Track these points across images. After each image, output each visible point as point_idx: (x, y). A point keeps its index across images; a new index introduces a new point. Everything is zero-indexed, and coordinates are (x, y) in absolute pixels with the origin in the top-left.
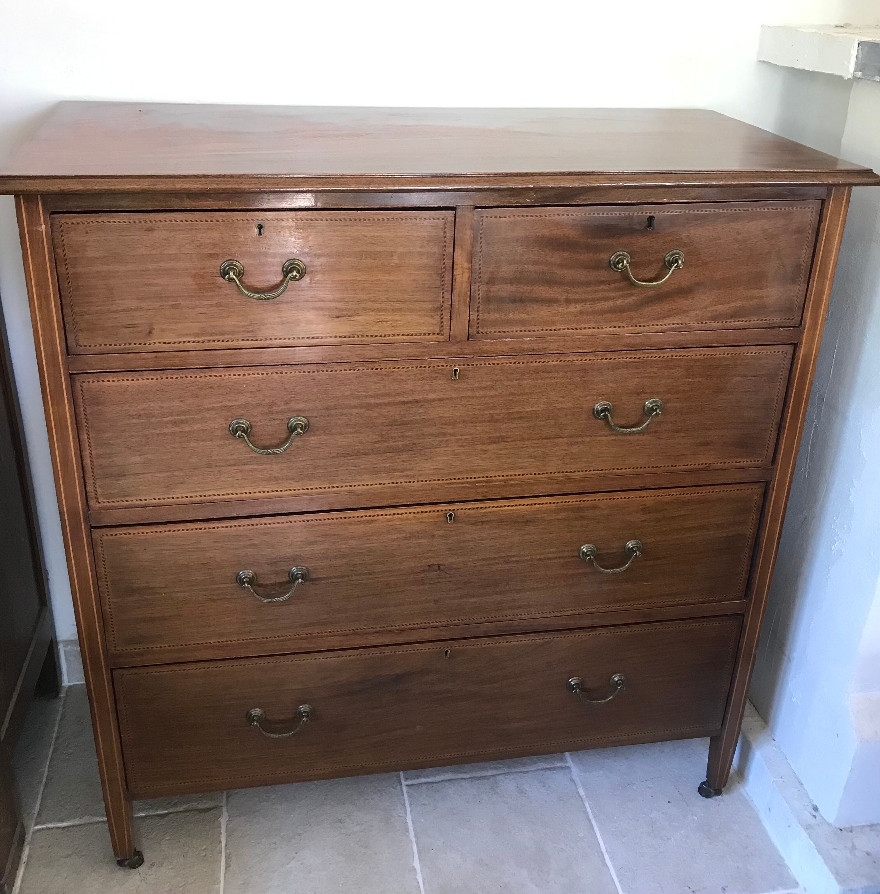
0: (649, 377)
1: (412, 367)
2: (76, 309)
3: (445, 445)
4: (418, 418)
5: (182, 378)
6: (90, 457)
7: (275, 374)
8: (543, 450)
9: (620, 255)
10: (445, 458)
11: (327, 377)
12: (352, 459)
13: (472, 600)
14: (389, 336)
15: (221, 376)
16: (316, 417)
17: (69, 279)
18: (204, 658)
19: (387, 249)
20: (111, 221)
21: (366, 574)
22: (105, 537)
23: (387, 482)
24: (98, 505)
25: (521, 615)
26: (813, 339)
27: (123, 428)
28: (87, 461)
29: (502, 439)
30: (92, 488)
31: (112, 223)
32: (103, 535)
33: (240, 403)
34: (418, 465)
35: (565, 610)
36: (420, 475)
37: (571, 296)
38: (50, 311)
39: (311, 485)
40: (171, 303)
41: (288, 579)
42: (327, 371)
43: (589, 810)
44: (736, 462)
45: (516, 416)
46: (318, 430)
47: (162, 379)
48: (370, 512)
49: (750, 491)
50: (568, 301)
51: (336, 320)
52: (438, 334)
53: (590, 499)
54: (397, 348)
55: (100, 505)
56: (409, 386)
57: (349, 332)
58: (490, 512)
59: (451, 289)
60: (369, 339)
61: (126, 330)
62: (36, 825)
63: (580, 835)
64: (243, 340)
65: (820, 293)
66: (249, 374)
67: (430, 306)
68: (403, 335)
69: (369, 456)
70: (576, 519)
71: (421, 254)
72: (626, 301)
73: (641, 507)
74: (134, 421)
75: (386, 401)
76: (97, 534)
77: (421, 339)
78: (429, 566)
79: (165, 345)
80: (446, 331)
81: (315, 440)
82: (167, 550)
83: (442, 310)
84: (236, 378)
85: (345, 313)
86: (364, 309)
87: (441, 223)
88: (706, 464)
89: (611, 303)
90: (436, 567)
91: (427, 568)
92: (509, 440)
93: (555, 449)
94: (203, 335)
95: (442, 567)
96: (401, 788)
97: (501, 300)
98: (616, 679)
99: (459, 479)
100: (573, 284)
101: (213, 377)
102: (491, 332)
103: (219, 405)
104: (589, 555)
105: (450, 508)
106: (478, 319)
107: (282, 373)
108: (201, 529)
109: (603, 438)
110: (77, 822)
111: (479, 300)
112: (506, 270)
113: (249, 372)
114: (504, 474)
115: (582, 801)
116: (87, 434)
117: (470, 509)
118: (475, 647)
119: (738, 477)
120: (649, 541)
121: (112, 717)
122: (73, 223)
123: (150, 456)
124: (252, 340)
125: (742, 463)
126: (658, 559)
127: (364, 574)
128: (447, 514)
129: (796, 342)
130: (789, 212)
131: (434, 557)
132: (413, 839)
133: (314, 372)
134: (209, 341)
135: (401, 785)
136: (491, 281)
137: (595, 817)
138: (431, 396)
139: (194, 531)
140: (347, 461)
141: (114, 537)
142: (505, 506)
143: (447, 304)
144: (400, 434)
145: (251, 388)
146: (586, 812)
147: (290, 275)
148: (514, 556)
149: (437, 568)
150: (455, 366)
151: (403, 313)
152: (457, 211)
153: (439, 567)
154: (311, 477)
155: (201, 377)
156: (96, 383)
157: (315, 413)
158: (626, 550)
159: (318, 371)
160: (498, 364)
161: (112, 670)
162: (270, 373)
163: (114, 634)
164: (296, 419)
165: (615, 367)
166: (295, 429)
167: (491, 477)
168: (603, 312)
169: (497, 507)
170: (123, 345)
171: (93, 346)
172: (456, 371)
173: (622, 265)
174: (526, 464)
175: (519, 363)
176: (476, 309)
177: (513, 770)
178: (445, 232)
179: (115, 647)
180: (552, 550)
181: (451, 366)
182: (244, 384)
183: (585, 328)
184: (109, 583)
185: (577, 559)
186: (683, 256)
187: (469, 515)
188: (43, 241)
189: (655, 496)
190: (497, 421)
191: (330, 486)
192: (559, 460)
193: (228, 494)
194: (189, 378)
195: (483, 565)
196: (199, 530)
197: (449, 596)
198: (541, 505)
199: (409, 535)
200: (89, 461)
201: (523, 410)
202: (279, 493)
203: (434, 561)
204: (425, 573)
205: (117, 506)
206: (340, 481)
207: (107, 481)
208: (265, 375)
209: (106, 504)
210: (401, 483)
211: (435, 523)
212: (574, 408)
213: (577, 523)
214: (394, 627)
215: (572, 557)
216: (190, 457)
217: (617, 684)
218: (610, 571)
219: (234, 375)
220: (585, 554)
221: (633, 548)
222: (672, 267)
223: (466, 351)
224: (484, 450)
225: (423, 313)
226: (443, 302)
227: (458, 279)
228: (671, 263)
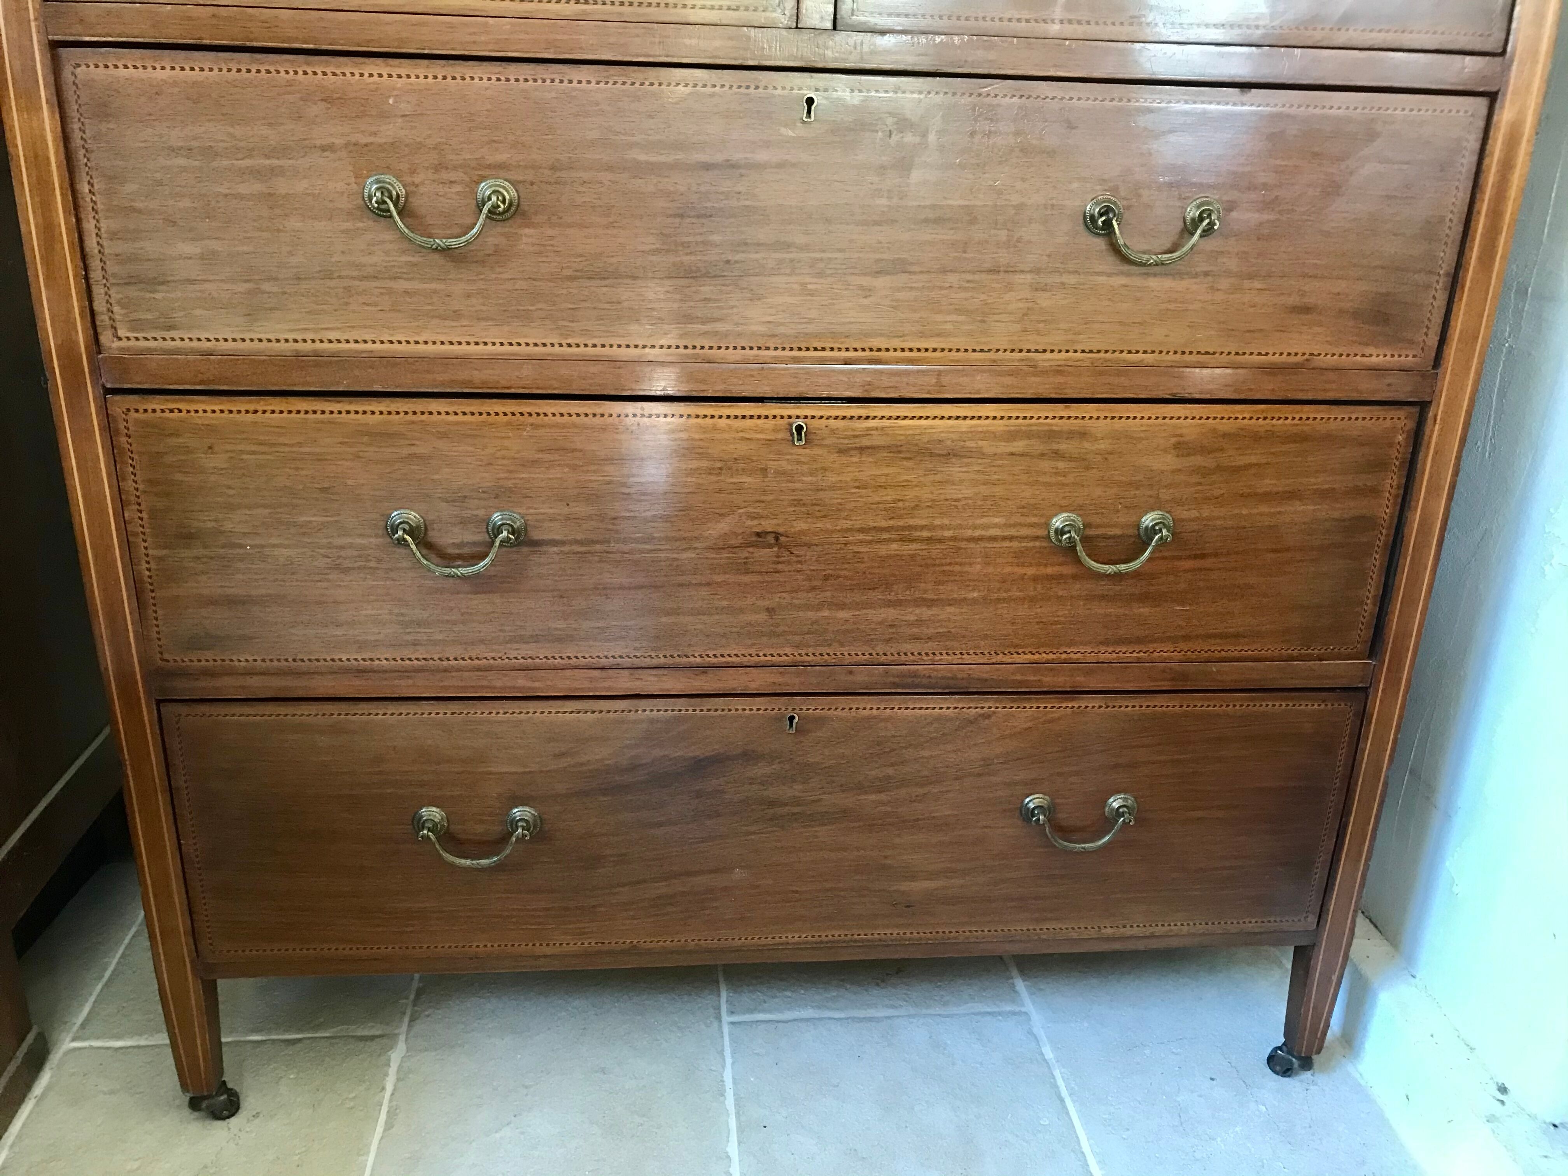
1: (723, 86)
3: (788, 271)
4: (734, 203)
5: (268, 72)
6: (96, 234)
7: (449, 79)
8: (983, 297)
10: (789, 300)
11: (553, 94)
12: (606, 286)
13: (842, 614)
15: (345, 73)
16: (532, 184)
18: (331, 693)
21: (637, 540)
22: (133, 414)
23: (674, 343)
24: (116, 344)
25: (934, 654)
26: (1529, 84)
27: (158, 176)
28: (91, 243)
29: (899, 266)
30: (104, 304)
32: (128, 410)
33: (384, 141)
34: (735, 310)
35: (1020, 651)
36: (740, 334)
39: (525, 337)
41: (486, 534)
42: (555, 82)
43: (1061, 1083)
44: (1363, 355)
45: (929, 214)
46: (536, 213)
47: (229, 70)
49: (1388, 423)
53: (1073, 414)
54: (690, 35)
55: (124, 343)
56: (717, 128)
58: (876, 427)
63: (1042, 1122)
66: (400, 76)
69: (639, 283)
70: (1045, 456)
73: (1174, 440)
74: (179, 161)
75: (670, 159)
76: (117, 406)
78: (758, 534)
81: (531, 236)
82: (253, 453)
84: (374, 83)
88: (1304, 354)
90: (771, 539)
91: (754, 538)
92: (916, 268)
93: (1007, 297)
95: (782, 539)
96: (720, 1026)
98: (1116, 805)
99: (815, 348)
101: (329, 73)
103: (344, 140)
104: (1069, 536)
105: (798, 412)
107: (465, 79)
108: (315, 412)
109: (1102, 279)
113: (400, 71)
114: (906, 345)
115: (1049, 1068)
116: (89, 182)
117: (836, 418)
118: (844, 714)
119: (1368, 387)
120: (1185, 515)
121: (162, 800)
123: (214, 245)
125: (1374, 359)
126: (1203, 556)
127: (633, 541)
128: (791, 425)
129: (1494, 89)
131: (767, 517)
132: (732, 1108)
133: (528, 80)
135: (720, 1020)
137: (1070, 1095)
138: (761, 156)
139: (302, 415)
140: (594, 289)
141: (150, 415)
142: (906, 418)
144: (699, 238)
145: (405, 107)
146: (1055, 1086)
148: (923, 528)
149: (773, 541)
150: (809, 90)
153: (776, 538)
154: (525, 317)
155: (305, 73)
156: (102, 69)
157: (533, 176)
158: (1142, 532)
159: (535, 80)
161: (159, 702)
162: (441, 77)
163: (157, 626)
164: (491, 182)
167: (879, 350)
169: (890, 418)
172: (809, 100)
174: (949, 326)
179: (161, 653)
180: (997, 520)
181: (800, 88)
182: (389, 97)
184: (144, 515)
185: (1044, 544)
187: (833, 431)
189: (1201, 418)
191: (564, 342)
192: (1013, 322)
193: (365, 342)
194: (283, 73)
195: (861, 541)
196: (311, 416)
197: (796, 602)
198: (975, 422)
199: (719, 465)
200: (95, 245)
201: (944, 203)
202: (464, 347)
203: (768, 525)
204: (751, 549)
205: (155, 350)
206: (585, 332)
207: (133, 292)
208: (430, 79)
209: (132, 343)
210: (702, 348)
211: (769, 442)
212: (1045, 206)
213: (1046, 465)
214: (692, 659)
215: (1037, 538)
216: (291, 254)
217: (1118, 813)
218: (1110, 569)
219: (371, 75)
220: (1060, 532)
221: (1154, 525)
223: (829, 54)
224: (865, 289)
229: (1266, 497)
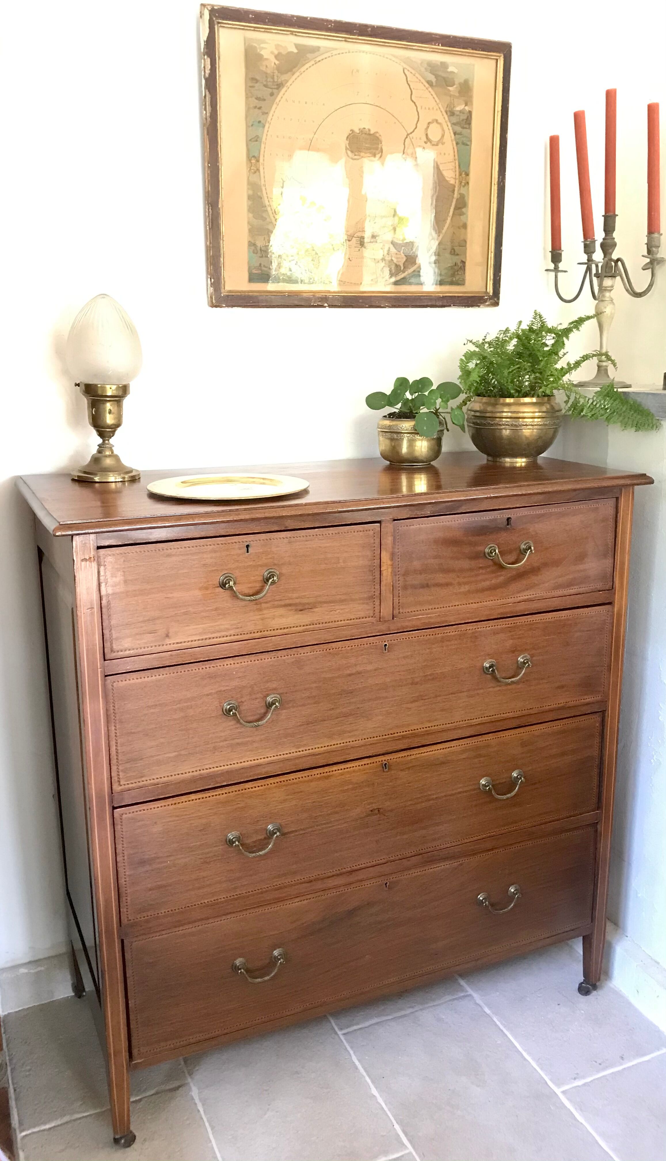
0: (519, 638)
2: (112, 622)
3: (380, 707)
4: (360, 686)
5: (188, 671)
6: (116, 746)
7: (256, 661)
8: (450, 703)
9: (491, 547)
10: (382, 718)
11: (294, 659)
12: (314, 726)
13: (405, 837)
14: (338, 621)
15: (217, 666)
16: (286, 693)
19: (336, 555)
20: (142, 551)
21: (325, 824)
22: (124, 816)
23: (339, 742)
24: (120, 788)
25: (441, 845)
26: (622, 598)
27: (142, 718)
28: (113, 749)
29: (420, 698)
30: (116, 772)
31: (144, 553)
32: (122, 814)
33: (231, 688)
34: (362, 725)
35: (473, 836)
36: (363, 734)
37: (461, 580)
39: (282, 751)
40: (182, 611)
41: (265, 836)
42: (294, 655)
43: (498, 1023)
45: (430, 678)
46: (287, 704)
47: (173, 673)
48: (327, 769)
49: (593, 720)
50: (459, 584)
51: (301, 612)
52: (372, 617)
53: (485, 739)
54: (343, 630)
55: (123, 787)
56: (353, 660)
57: (310, 621)
58: (414, 759)
59: (379, 582)
60: (324, 625)
61: (150, 636)
62: (21, 1132)
63: (497, 1043)
64: (234, 636)
65: (623, 564)
66: (237, 663)
67: (366, 596)
68: (348, 620)
69: (326, 722)
70: (476, 757)
71: (358, 557)
72: (498, 581)
73: (520, 742)
74: (152, 711)
75: (337, 675)
76: (118, 813)
77: (360, 622)
78: (372, 811)
79: (178, 645)
80: (377, 615)
81: (285, 713)
82: (174, 821)
83: (374, 598)
84: (228, 668)
85: (306, 607)
86: (320, 602)
87: (371, 533)
88: (564, 703)
89: (488, 583)
90: (376, 811)
91: (370, 813)
92: (426, 698)
93: (459, 702)
94: (205, 634)
95: (381, 811)
96: (339, 1037)
97: (414, 587)
98: (513, 890)
99: (391, 734)
100: (462, 570)
101: (212, 668)
102: (408, 612)
103: (215, 690)
104: (487, 786)
105: (385, 759)
106: (399, 603)
107: (261, 660)
108: (199, 799)
109: (491, 689)
111: (399, 588)
112: (417, 564)
113: (238, 661)
114: (423, 725)
115: (490, 1017)
116: (115, 726)
117: (400, 757)
118: (407, 877)
119: (584, 709)
120: (529, 768)
122: (114, 555)
123: (162, 740)
124: (241, 635)
125: (588, 700)
126: (535, 784)
127: (322, 824)
128: (383, 764)
129: (612, 602)
130: (597, 508)
131: (375, 803)
132: (364, 1074)
133: (284, 656)
134: (210, 639)
135: (338, 1035)
136: (407, 573)
137: (505, 1027)
138: (370, 667)
139: (194, 801)
140: (310, 728)
141: (131, 814)
142: (427, 752)
143: (377, 593)
144: (348, 701)
145: (239, 674)
146: (496, 1025)
147: (271, 580)
148: (434, 794)
150: (385, 642)
151: (347, 603)
152: (383, 525)
153: (379, 811)
154: (283, 744)
155: (203, 668)
156: (124, 682)
157: (288, 690)
158: (513, 779)
159: (287, 656)
160: (415, 637)
161: (123, 940)
162: (252, 661)
163: (127, 905)
164: (272, 696)
165: (495, 633)
166: (273, 703)
167: (415, 730)
168: (483, 590)
169: (419, 754)
171: (123, 651)
172: (386, 645)
173: (495, 554)
174: (439, 717)
175: (430, 635)
176: (397, 595)
177: (426, 1006)
178: (374, 540)
179: (127, 917)
180: (460, 785)
181: (382, 642)
182: (233, 671)
183: (472, 603)
184: (125, 857)
185: (478, 791)
186: (532, 545)
187: (399, 763)
189: (529, 732)
190: (417, 683)
191: (297, 750)
192: (462, 710)
193: (221, 766)
194: (193, 671)
195: (411, 805)
196: (198, 801)
197: (387, 835)
198: (450, 749)
199: (356, 786)
200: (115, 750)
201: (434, 672)
202: (259, 760)
203: (375, 806)
204: (369, 818)
205: (135, 786)
206: (305, 745)
207: (128, 765)
208: (249, 662)
209: (126, 786)
210: (349, 742)
211: (374, 773)
212: (470, 667)
213: (476, 760)
214: (347, 869)
215: (474, 790)
216: (193, 737)
218: (505, 797)
219: (227, 665)
220: (484, 786)
221: (517, 776)
222: (527, 553)
223: (392, 628)
224: (408, 708)
225: (361, 601)
226: (374, 592)
227: (384, 573)
228: (526, 551)
229: (554, 757)
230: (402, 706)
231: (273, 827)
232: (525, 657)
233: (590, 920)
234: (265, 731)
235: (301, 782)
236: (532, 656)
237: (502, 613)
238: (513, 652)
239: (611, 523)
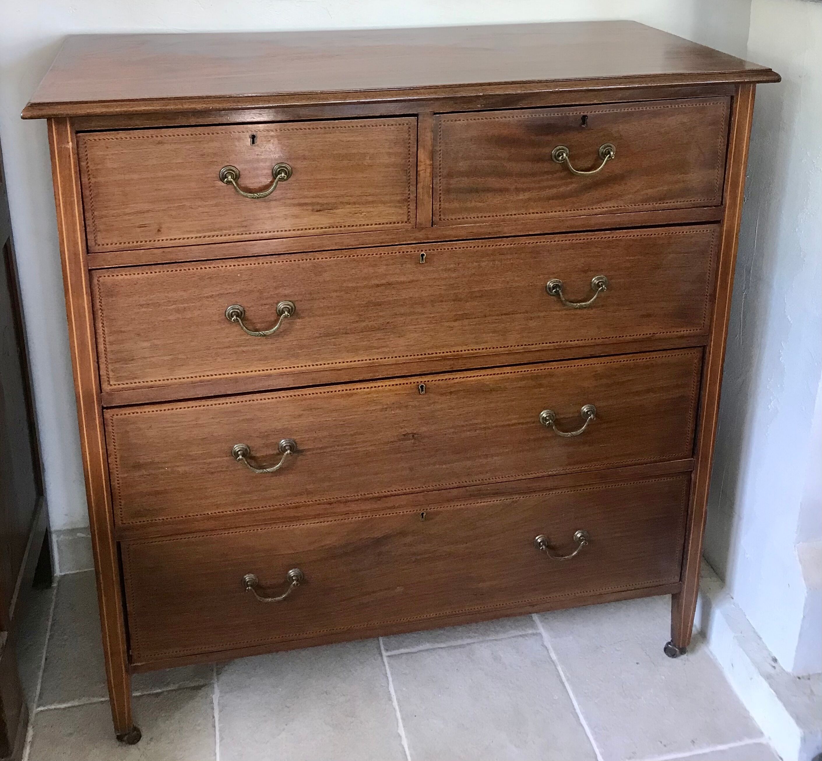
0: (593, 257)
1: (385, 254)
2: (96, 213)
3: (415, 323)
4: (390, 299)
5: (185, 270)
6: (104, 344)
7: (264, 264)
8: (503, 325)
9: (560, 149)
10: (416, 335)
11: (311, 264)
12: (333, 339)
13: (445, 466)
14: (364, 225)
15: (218, 267)
16: (301, 301)
17: (91, 188)
18: (203, 528)
19: (361, 151)
20: (128, 137)
21: (347, 444)
22: (115, 417)
23: (364, 359)
24: (110, 387)
25: (489, 479)
26: (734, 216)
27: (133, 317)
28: (101, 347)
29: (465, 316)
30: (105, 371)
31: (128, 139)
32: (113, 415)
33: (235, 291)
34: (392, 342)
35: (530, 473)
36: (394, 352)
37: (519, 186)
38: (73, 216)
39: (297, 364)
40: (176, 205)
41: (278, 451)
42: (310, 259)
43: (562, 674)
44: (677, 332)
45: (478, 294)
46: (302, 313)
47: (167, 271)
48: (350, 386)
49: (689, 356)
50: (518, 190)
51: (318, 213)
52: (406, 222)
53: (547, 368)
54: (370, 236)
55: (114, 387)
56: (382, 269)
57: (329, 223)
58: (457, 383)
59: (415, 183)
60: (347, 229)
61: (139, 230)
62: (38, 706)
64: (238, 234)
65: (737, 175)
66: (243, 265)
67: (398, 198)
68: (376, 224)
69: (349, 335)
70: (535, 387)
71: (389, 154)
72: (568, 189)
73: (592, 374)
74: (144, 310)
75: (362, 284)
76: (108, 414)
77: (392, 227)
78: (404, 435)
79: (172, 241)
80: (413, 220)
81: (300, 322)
82: (171, 427)
83: (409, 201)
84: (231, 269)
85: (325, 206)
86: (342, 203)
87: (406, 127)
88: (650, 334)
89: (554, 191)
91: (403, 437)
92: (472, 316)
93: (514, 324)
94: (204, 231)
95: (416, 436)
96: (381, 659)
97: (460, 191)
98: (578, 536)
99: (429, 354)
100: (521, 175)
101: (212, 268)
102: (451, 219)
103: (217, 293)
104: (549, 420)
105: (421, 380)
106: (440, 208)
107: (271, 263)
108: (200, 406)
109: (556, 312)
110: (76, 703)
111: (441, 192)
112: (463, 165)
113: (243, 263)
114: (469, 348)
115: (555, 666)
116: (102, 323)
117: (438, 381)
118: (447, 509)
119: (678, 343)
120: (602, 404)
121: (116, 589)
122: (95, 140)
123: (156, 342)
124: (246, 234)
125: (682, 332)
126: (612, 421)
127: (344, 445)
128: (419, 386)
129: (719, 220)
130: (704, 108)
131: (408, 427)
132: (397, 707)
133: (298, 260)
134: (209, 237)
135: (382, 657)
136: (450, 175)
137: (566, 679)
138: (403, 279)
139: (194, 408)
140: (329, 340)
141: (123, 416)
142: (470, 377)
143: (412, 196)
144: (375, 315)
145: (245, 277)
146: (559, 676)
147: (279, 176)
148: (481, 423)
149: (411, 437)
150: (422, 251)
151: (375, 205)
152: (419, 117)
153: (413, 436)
154: (296, 356)
155: (201, 268)
156: (111, 277)
157: (300, 298)
158: (582, 414)
159: (303, 260)
160: (460, 248)
161: (118, 543)
162: (261, 263)
163: (120, 508)
164: (283, 303)
165: (562, 248)
166: (283, 312)
167: (457, 351)
168: (549, 199)
169: (463, 378)
170: (135, 242)
171: (109, 244)
172: (423, 255)
173: (563, 157)
174: (488, 338)
175: (478, 246)
176: (438, 199)
177: (487, 638)
178: (410, 135)
179: (122, 520)
180: (515, 416)
181: (418, 251)
182: (238, 274)
183: (533, 213)
184: (118, 460)
185: (538, 424)
186: (614, 148)
187: (439, 386)
188: (70, 156)
189: (604, 363)
190: (460, 300)
191: (314, 364)
192: (518, 334)
193: (224, 374)
194: (191, 270)
195: (453, 433)
196: (198, 408)
197: (423, 463)
199: (385, 407)
200: (103, 348)
201: (483, 289)
202: (269, 371)
203: (408, 430)
204: (401, 442)
205: (127, 388)
206: (323, 359)
207: (118, 365)
208: (257, 265)
209: (117, 386)
210: (377, 359)
211: (408, 394)
212: (529, 286)
213: (536, 390)
214: (374, 495)
215: (533, 422)
216: (191, 341)
217: (580, 540)
218: (569, 434)
219: (230, 266)
220: (545, 419)
221: (588, 412)
222: (605, 158)
223: (430, 236)
224: (450, 327)
225: (392, 204)
226: (409, 194)
227: (421, 173)
228: (604, 155)
229: (638, 393)
230: (442, 324)
231: (286, 443)
232: (601, 278)
233: (677, 578)
234: (276, 340)
235: (320, 398)
236: (610, 278)
237: (571, 227)
238: (585, 272)
239: (723, 126)
